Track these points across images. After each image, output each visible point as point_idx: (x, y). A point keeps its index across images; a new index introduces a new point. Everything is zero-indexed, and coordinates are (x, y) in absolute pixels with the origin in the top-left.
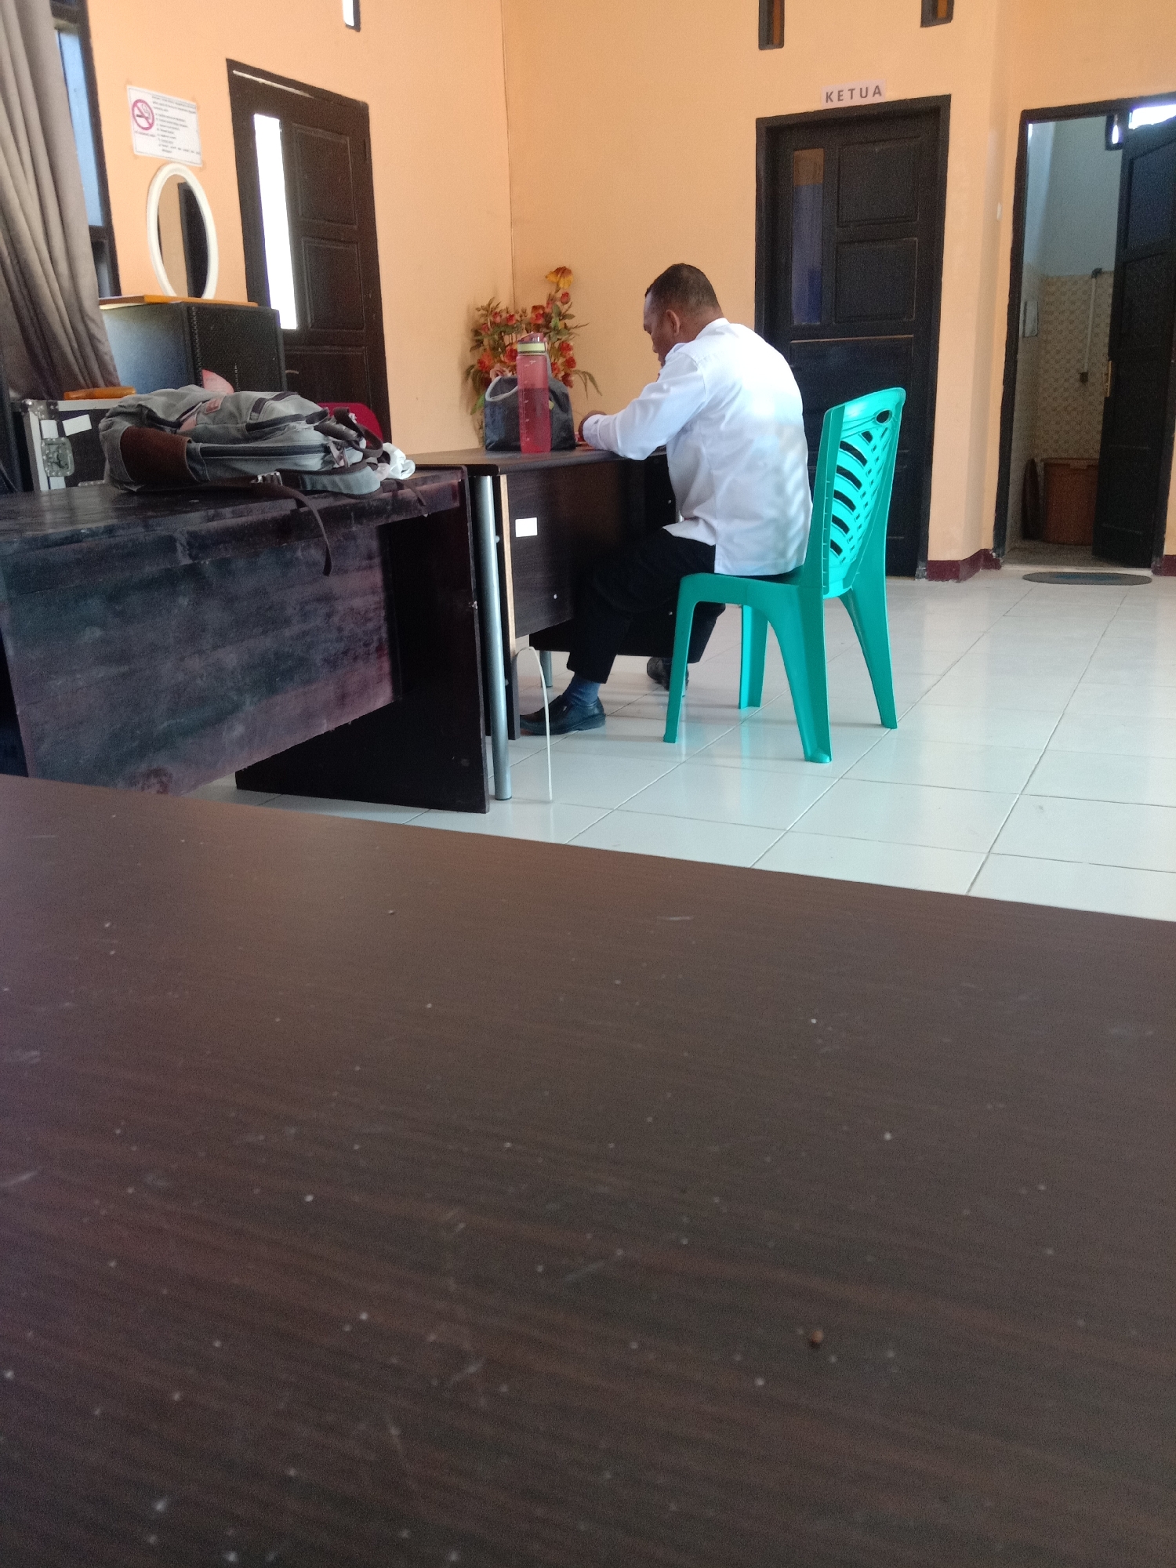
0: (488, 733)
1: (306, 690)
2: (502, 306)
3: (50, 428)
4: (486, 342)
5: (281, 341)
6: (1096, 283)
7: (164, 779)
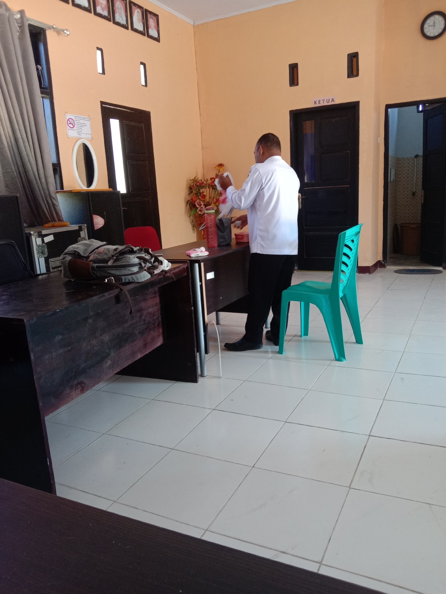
0: (198, 352)
1: (133, 344)
2: (200, 179)
3: (39, 241)
4: (194, 192)
5: (120, 198)
6: (417, 160)
7: (83, 385)
